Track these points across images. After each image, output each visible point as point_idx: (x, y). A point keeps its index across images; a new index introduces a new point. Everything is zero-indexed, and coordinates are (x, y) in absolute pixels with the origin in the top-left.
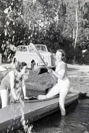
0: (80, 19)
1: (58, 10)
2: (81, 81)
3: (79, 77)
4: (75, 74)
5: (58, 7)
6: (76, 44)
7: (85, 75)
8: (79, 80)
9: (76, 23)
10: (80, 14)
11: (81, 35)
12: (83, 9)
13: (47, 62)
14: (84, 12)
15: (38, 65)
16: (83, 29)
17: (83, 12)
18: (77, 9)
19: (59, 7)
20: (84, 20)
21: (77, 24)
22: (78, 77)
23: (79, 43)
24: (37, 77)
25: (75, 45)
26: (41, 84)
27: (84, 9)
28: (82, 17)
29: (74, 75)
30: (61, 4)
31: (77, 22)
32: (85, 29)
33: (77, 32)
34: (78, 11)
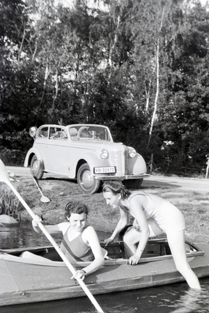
0: (163, 69)
1: (113, 47)
2: (201, 212)
3: (193, 203)
4: (181, 197)
5: (113, 38)
6: (154, 127)
7: (204, 199)
8: (194, 209)
9: (156, 80)
10: (166, 59)
11: (166, 107)
12: (173, 47)
13: (116, 165)
14: (175, 54)
15: (96, 172)
16: (171, 93)
17: (173, 53)
18: (158, 47)
19: (115, 40)
20: (174, 73)
21: (158, 80)
22: (191, 203)
23: (160, 125)
24: (94, 201)
25: (151, 129)
26: (105, 215)
27: (175, 48)
28: (168, 66)
29: (180, 199)
30: (120, 33)
31: (158, 76)
32: (176, 94)
33: (156, 99)
34: (162, 51)
